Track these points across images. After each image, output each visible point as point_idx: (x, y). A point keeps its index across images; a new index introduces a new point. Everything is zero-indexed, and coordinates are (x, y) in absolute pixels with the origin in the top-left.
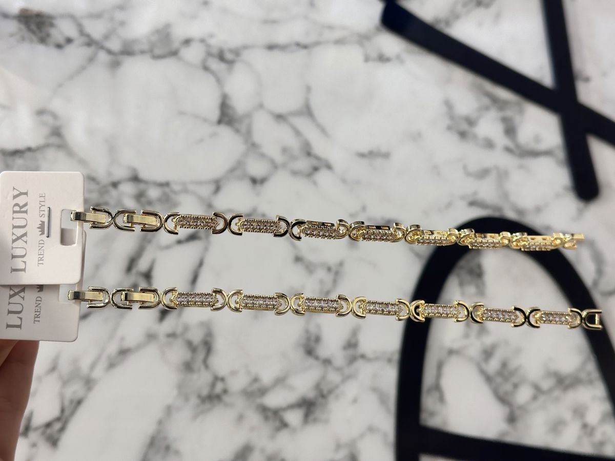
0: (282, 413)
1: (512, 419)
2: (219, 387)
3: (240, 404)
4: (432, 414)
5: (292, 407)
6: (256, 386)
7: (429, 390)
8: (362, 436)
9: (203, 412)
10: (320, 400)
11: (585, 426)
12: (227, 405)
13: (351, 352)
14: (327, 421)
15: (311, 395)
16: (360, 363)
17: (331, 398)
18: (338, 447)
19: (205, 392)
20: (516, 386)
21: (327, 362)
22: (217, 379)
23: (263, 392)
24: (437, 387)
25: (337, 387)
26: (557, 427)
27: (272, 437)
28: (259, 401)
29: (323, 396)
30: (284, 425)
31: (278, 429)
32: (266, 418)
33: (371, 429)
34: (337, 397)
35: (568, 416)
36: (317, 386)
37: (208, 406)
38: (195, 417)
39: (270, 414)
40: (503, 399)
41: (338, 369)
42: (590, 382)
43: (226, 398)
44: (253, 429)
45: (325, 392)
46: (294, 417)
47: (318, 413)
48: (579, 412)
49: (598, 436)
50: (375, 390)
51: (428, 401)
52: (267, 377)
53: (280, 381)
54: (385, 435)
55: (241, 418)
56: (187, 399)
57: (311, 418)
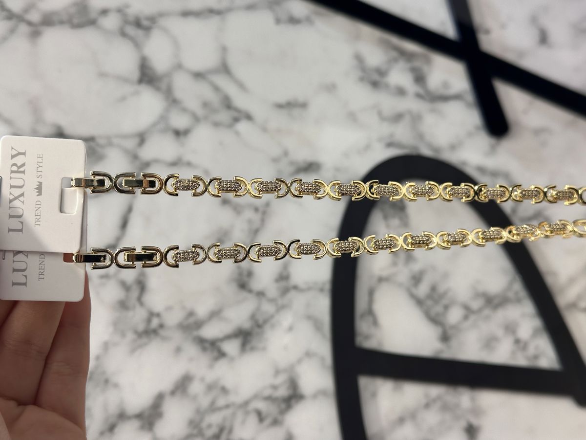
0: (219, 344)
1: (445, 338)
2: (155, 322)
3: (177, 337)
4: (367, 337)
5: (228, 337)
6: (191, 320)
7: (362, 316)
8: (300, 361)
9: (141, 346)
10: (257, 330)
11: (517, 341)
12: (165, 339)
13: (283, 284)
14: (264, 349)
15: (247, 325)
16: (292, 294)
17: (267, 327)
18: (277, 372)
19: (141, 327)
20: (446, 307)
21: (261, 294)
22: (152, 315)
23: (199, 325)
24: (370, 312)
25: (272, 316)
26: (490, 343)
27: (211, 366)
28: (195, 333)
29: (259, 326)
30: (222, 354)
31: (216, 359)
32: (204, 349)
33: (308, 354)
34: (273, 326)
35: (500, 333)
36: (253, 317)
37: (144, 340)
38: (133, 351)
39: (207, 345)
40: (435, 320)
41: (272, 301)
42: (518, 301)
43: (162, 332)
44: (191, 360)
45: (261, 322)
46: (231, 347)
47: (254, 342)
48: (510, 328)
49: (531, 350)
50: (309, 317)
51: (362, 326)
52: (202, 311)
53: (215, 314)
54: (323, 359)
55: (178, 350)
56: (123, 335)
57: (248, 347)
